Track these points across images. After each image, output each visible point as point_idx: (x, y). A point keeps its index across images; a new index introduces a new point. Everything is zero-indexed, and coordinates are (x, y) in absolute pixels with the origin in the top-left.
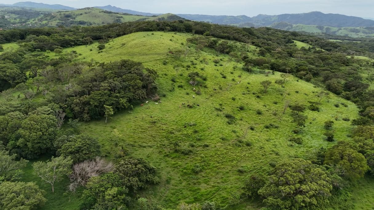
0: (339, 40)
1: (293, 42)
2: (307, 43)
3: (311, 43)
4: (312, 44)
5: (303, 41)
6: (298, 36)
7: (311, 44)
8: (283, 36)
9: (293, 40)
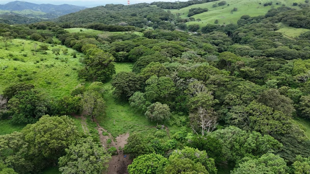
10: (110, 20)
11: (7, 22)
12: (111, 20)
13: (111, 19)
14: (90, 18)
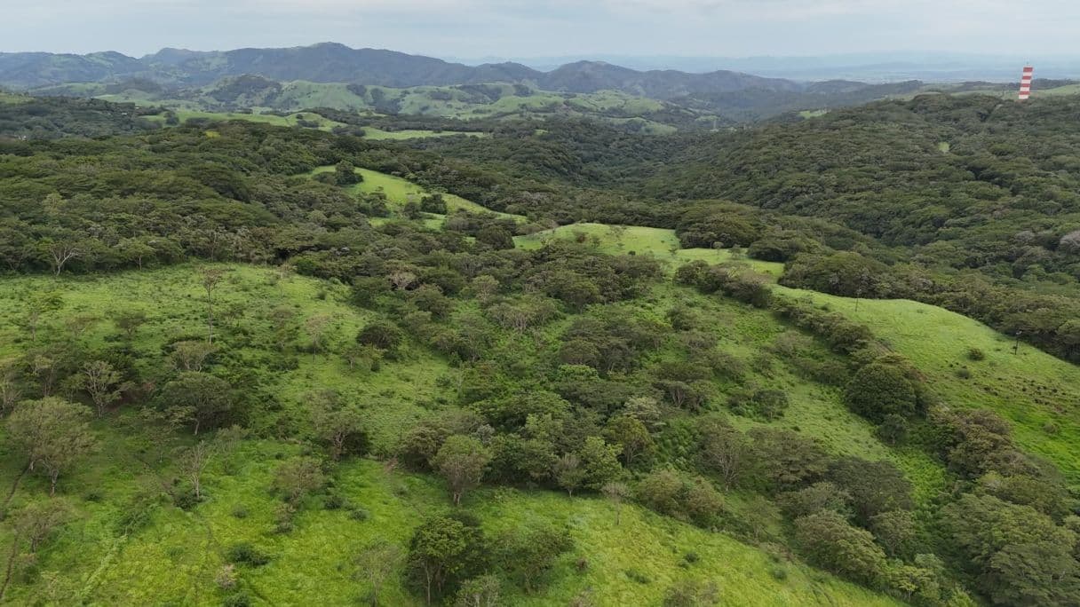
0: (429, 129)
1: (360, 179)
2: (402, 176)
3: (412, 175)
4: (416, 179)
5: (386, 170)
6: (359, 150)
7: (414, 180)
8: (316, 154)
9: (357, 170)
10: (985, 197)
11: (560, 155)
12: (994, 198)
13: (984, 187)
14: (868, 167)
